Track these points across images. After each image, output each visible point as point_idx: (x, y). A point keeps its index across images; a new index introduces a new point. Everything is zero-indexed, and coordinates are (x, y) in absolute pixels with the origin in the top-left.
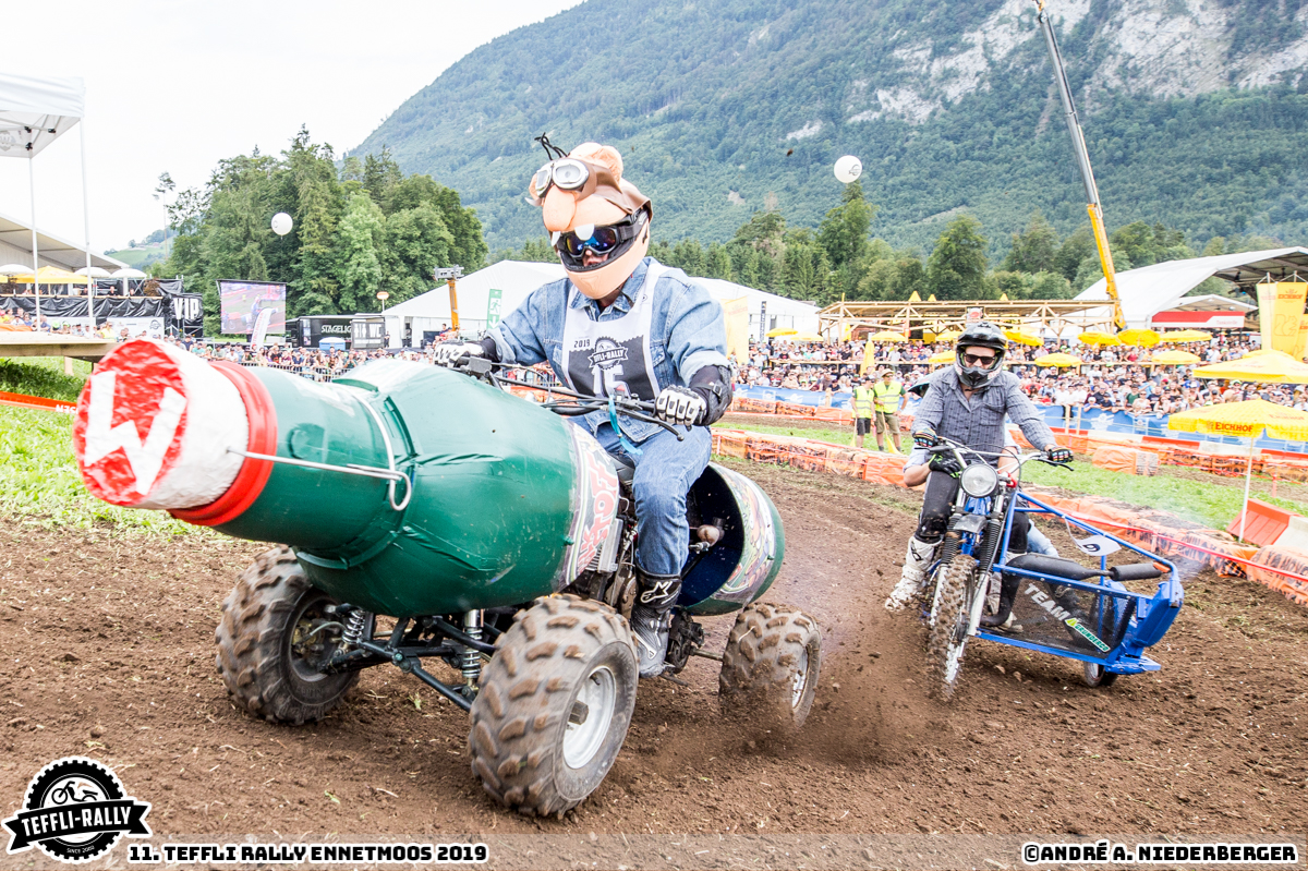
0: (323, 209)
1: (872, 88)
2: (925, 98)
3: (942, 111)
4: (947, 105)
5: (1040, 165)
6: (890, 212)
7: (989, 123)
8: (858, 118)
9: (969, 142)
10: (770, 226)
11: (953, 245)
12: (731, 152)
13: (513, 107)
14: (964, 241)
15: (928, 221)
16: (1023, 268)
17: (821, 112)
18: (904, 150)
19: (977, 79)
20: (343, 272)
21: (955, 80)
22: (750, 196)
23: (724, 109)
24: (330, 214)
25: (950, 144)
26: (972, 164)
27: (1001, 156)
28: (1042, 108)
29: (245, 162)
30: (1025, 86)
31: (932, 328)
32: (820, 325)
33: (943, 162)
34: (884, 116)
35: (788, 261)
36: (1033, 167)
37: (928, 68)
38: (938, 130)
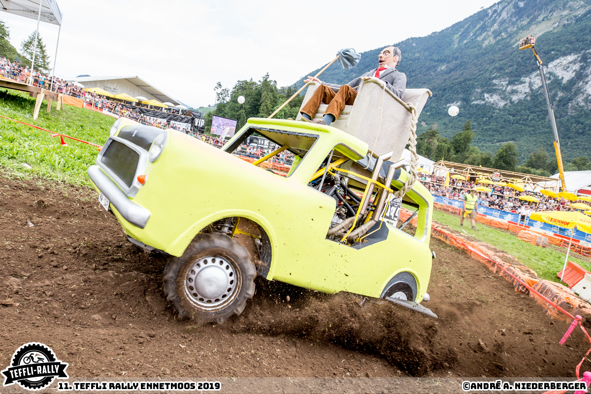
0: (269, 102)
1: (483, 92)
2: (503, 99)
3: (509, 104)
4: (512, 102)
5: (547, 130)
6: (483, 138)
7: (528, 112)
8: (476, 102)
9: (519, 117)
10: (433, 134)
11: (504, 153)
13: (348, 80)
14: (509, 152)
15: (498, 144)
16: (533, 167)
17: (461, 98)
18: (492, 116)
19: (525, 95)
21: (516, 94)
22: (430, 124)
24: (271, 104)
25: (511, 117)
26: (519, 126)
27: (531, 124)
29: (246, 83)
31: (479, 177)
32: (434, 169)
33: (507, 123)
34: (486, 103)
35: (438, 149)
36: (543, 130)
37: (506, 88)
38: (507, 111)
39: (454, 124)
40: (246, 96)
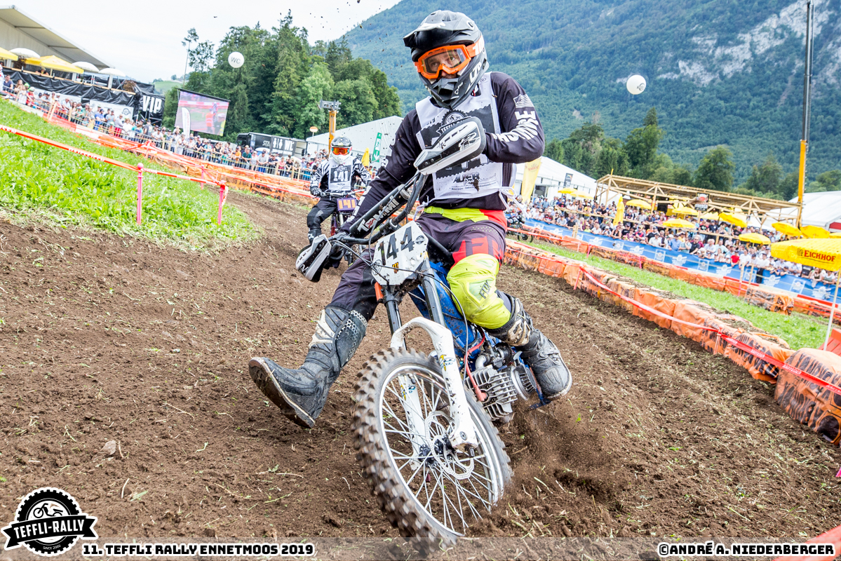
0: (293, 70)
1: (675, 59)
2: (709, 70)
3: (719, 80)
4: (722, 77)
5: (778, 125)
6: (677, 141)
7: (748, 94)
8: (664, 76)
9: (734, 104)
10: (592, 133)
11: (712, 165)
12: (579, 84)
14: (720, 164)
15: (701, 150)
16: (757, 189)
17: (640, 69)
18: (691, 101)
19: (744, 64)
20: (299, 114)
21: (729, 62)
22: (587, 115)
23: (578, 56)
24: (297, 74)
25: (722, 103)
26: (735, 118)
27: (753, 115)
28: (784, 89)
29: (248, 31)
30: (774, 73)
31: (672, 204)
32: (597, 190)
33: (716, 113)
34: (681, 78)
35: (602, 158)
36: (773, 126)
37: (713, 52)
38: (715, 92)
39: (629, 115)
40: (249, 57)
